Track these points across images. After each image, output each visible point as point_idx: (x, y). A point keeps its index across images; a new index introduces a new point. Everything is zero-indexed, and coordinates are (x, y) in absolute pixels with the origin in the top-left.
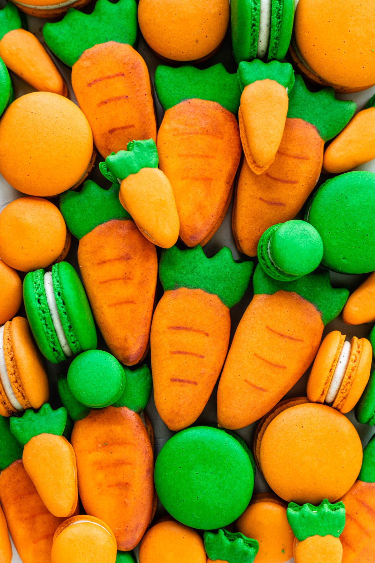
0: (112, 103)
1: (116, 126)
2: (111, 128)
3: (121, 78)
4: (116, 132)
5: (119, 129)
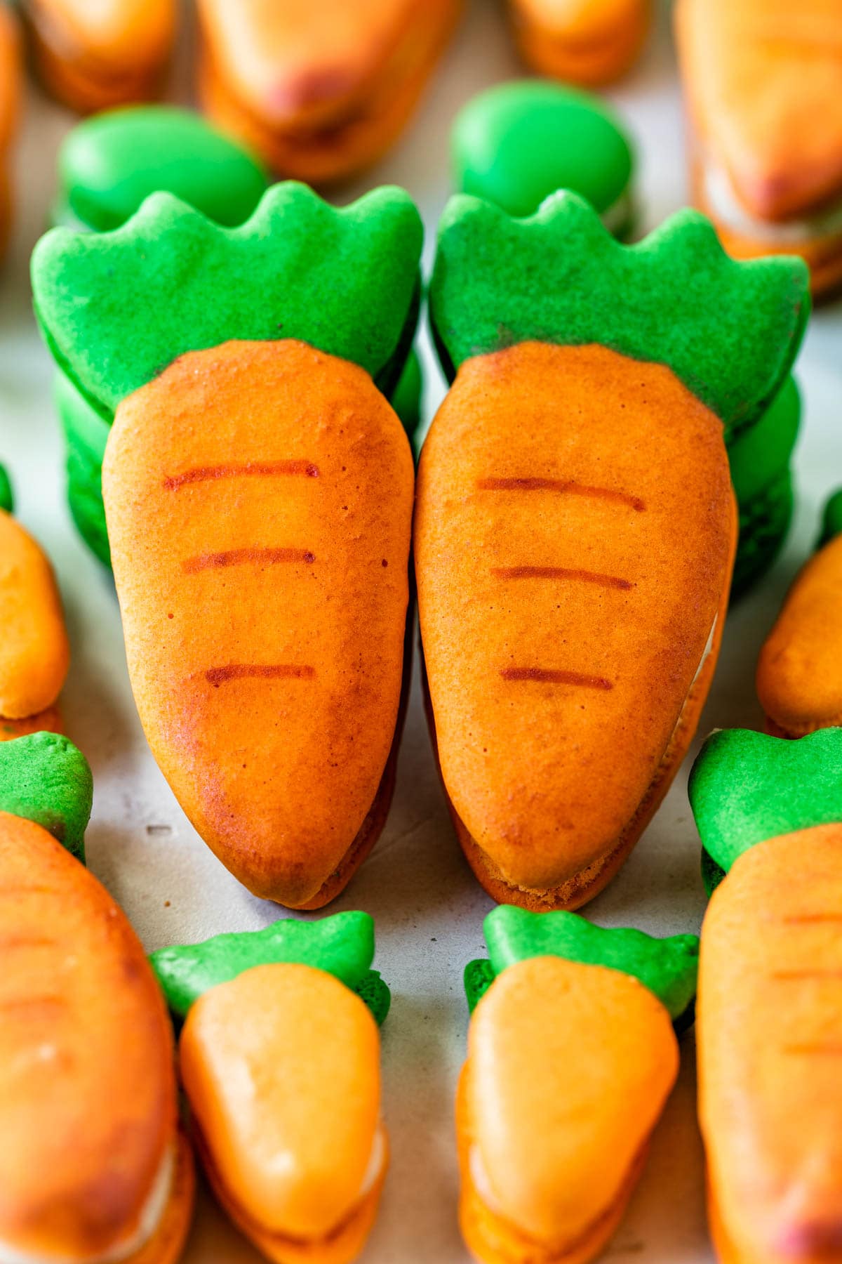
0: (247, 568)
1: (244, 660)
2: (221, 663)
3: (301, 480)
4: (236, 682)
5: (253, 671)
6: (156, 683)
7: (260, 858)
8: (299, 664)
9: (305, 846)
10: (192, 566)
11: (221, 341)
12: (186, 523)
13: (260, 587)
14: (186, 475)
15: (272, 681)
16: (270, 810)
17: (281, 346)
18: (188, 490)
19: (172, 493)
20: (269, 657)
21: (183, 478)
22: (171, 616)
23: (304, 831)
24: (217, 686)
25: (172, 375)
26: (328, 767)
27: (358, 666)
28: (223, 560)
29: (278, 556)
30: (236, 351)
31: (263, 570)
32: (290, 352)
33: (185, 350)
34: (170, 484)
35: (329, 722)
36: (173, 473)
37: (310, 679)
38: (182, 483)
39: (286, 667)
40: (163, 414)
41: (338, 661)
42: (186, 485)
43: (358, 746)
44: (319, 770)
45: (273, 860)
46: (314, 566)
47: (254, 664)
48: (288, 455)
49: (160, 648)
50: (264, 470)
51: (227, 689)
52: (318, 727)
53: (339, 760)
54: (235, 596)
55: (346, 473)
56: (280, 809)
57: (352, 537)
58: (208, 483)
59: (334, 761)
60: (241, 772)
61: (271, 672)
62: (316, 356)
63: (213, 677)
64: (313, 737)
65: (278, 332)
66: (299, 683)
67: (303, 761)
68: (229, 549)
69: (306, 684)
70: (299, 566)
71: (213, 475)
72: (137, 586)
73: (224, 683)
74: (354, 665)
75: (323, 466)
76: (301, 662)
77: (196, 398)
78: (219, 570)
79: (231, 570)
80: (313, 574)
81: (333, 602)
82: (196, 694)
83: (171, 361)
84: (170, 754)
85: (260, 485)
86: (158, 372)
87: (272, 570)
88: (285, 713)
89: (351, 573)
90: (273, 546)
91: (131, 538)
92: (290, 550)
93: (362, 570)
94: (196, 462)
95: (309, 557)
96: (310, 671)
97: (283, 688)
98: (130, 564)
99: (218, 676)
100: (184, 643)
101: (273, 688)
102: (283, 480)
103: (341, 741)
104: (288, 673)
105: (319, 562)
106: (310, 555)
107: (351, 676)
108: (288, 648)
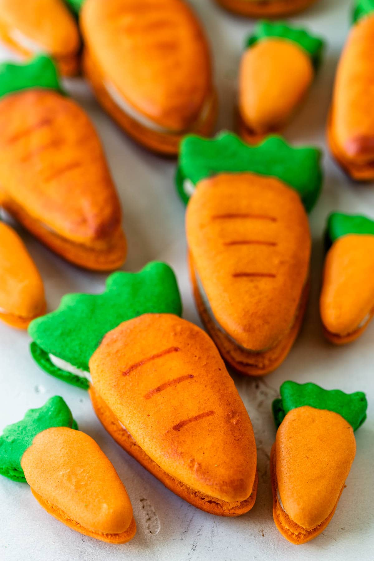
6: (154, 440)
7: (226, 482)
8: (207, 412)
9: (240, 472)
10: (148, 397)
11: (118, 325)
12: (138, 384)
13: (178, 393)
14: (130, 369)
15: (199, 421)
16: (221, 464)
17: (142, 317)
18: (133, 373)
19: (127, 377)
20: (194, 414)
21: (129, 370)
22: (149, 416)
23: (238, 466)
24: (179, 431)
25: (105, 341)
26: (236, 442)
27: (229, 404)
28: (159, 390)
29: (179, 380)
30: (125, 325)
31: (176, 387)
32: (147, 318)
33: (106, 332)
34: (125, 374)
35: (228, 426)
36: (124, 370)
37: (214, 415)
38: (130, 371)
39: (202, 414)
40: (109, 354)
41: (221, 405)
42: (131, 372)
43: (243, 431)
44: (233, 443)
45: (231, 481)
46: (195, 378)
47: (189, 418)
48: (165, 348)
49: (150, 428)
50: (159, 356)
51: (183, 430)
52: (225, 430)
53: (238, 438)
54: (170, 399)
55: (190, 346)
56: (225, 462)
57: (203, 364)
58: (139, 368)
59: (236, 439)
60: (203, 456)
61: (196, 418)
62: (157, 316)
63: (176, 429)
64: (224, 433)
65: (138, 314)
66: (210, 418)
67: (225, 443)
68: (159, 385)
69: (213, 417)
70: (189, 381)
71: (140, 365)
72: (130, 412)
73: (181, 429)
74: (227, 404)
75: (179, 346)
76: (207, 410)
77: (119, 345)
78: (159, 393)
79: (163, 392)
80: (196, 381)
81: (208, 387)
82: (172, 437)
83: (103, 337)
84: (172, 462)
85: (159, 361)
86: (100, 343)
87: (179, 386)
88: (210, 430)
89: (210, 376)
90: (175, 378)
91: (119, 397)
92: (183, 377)
93: (213, 374)
94: (131, 363)
95: (191, 376)
96: (212, 413)
97: (204, 422)
98: (123, 407)
99: (178, 427)
100: (158, 422)
101: (201, 423)
102: (167, 356)
103: (236, 431)
104: (204, 416)
105: (196, 377)
106: (191, 375)
107: (228, 408)
108: (199, 408)
